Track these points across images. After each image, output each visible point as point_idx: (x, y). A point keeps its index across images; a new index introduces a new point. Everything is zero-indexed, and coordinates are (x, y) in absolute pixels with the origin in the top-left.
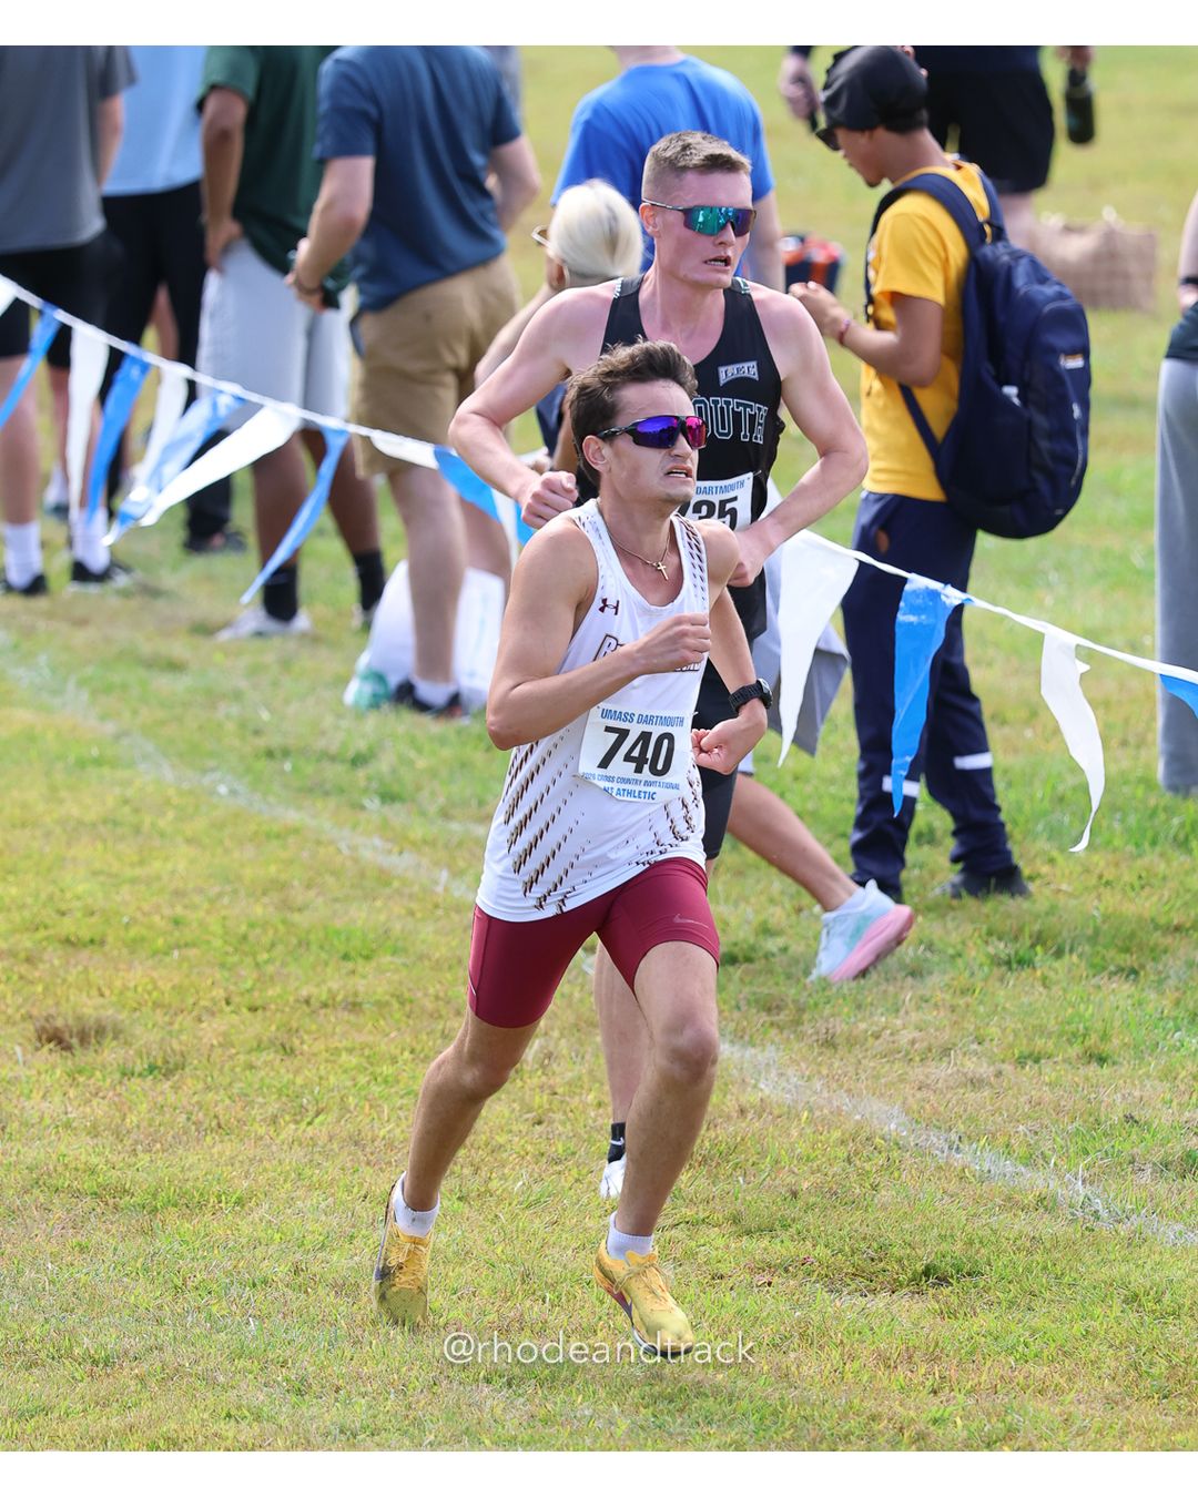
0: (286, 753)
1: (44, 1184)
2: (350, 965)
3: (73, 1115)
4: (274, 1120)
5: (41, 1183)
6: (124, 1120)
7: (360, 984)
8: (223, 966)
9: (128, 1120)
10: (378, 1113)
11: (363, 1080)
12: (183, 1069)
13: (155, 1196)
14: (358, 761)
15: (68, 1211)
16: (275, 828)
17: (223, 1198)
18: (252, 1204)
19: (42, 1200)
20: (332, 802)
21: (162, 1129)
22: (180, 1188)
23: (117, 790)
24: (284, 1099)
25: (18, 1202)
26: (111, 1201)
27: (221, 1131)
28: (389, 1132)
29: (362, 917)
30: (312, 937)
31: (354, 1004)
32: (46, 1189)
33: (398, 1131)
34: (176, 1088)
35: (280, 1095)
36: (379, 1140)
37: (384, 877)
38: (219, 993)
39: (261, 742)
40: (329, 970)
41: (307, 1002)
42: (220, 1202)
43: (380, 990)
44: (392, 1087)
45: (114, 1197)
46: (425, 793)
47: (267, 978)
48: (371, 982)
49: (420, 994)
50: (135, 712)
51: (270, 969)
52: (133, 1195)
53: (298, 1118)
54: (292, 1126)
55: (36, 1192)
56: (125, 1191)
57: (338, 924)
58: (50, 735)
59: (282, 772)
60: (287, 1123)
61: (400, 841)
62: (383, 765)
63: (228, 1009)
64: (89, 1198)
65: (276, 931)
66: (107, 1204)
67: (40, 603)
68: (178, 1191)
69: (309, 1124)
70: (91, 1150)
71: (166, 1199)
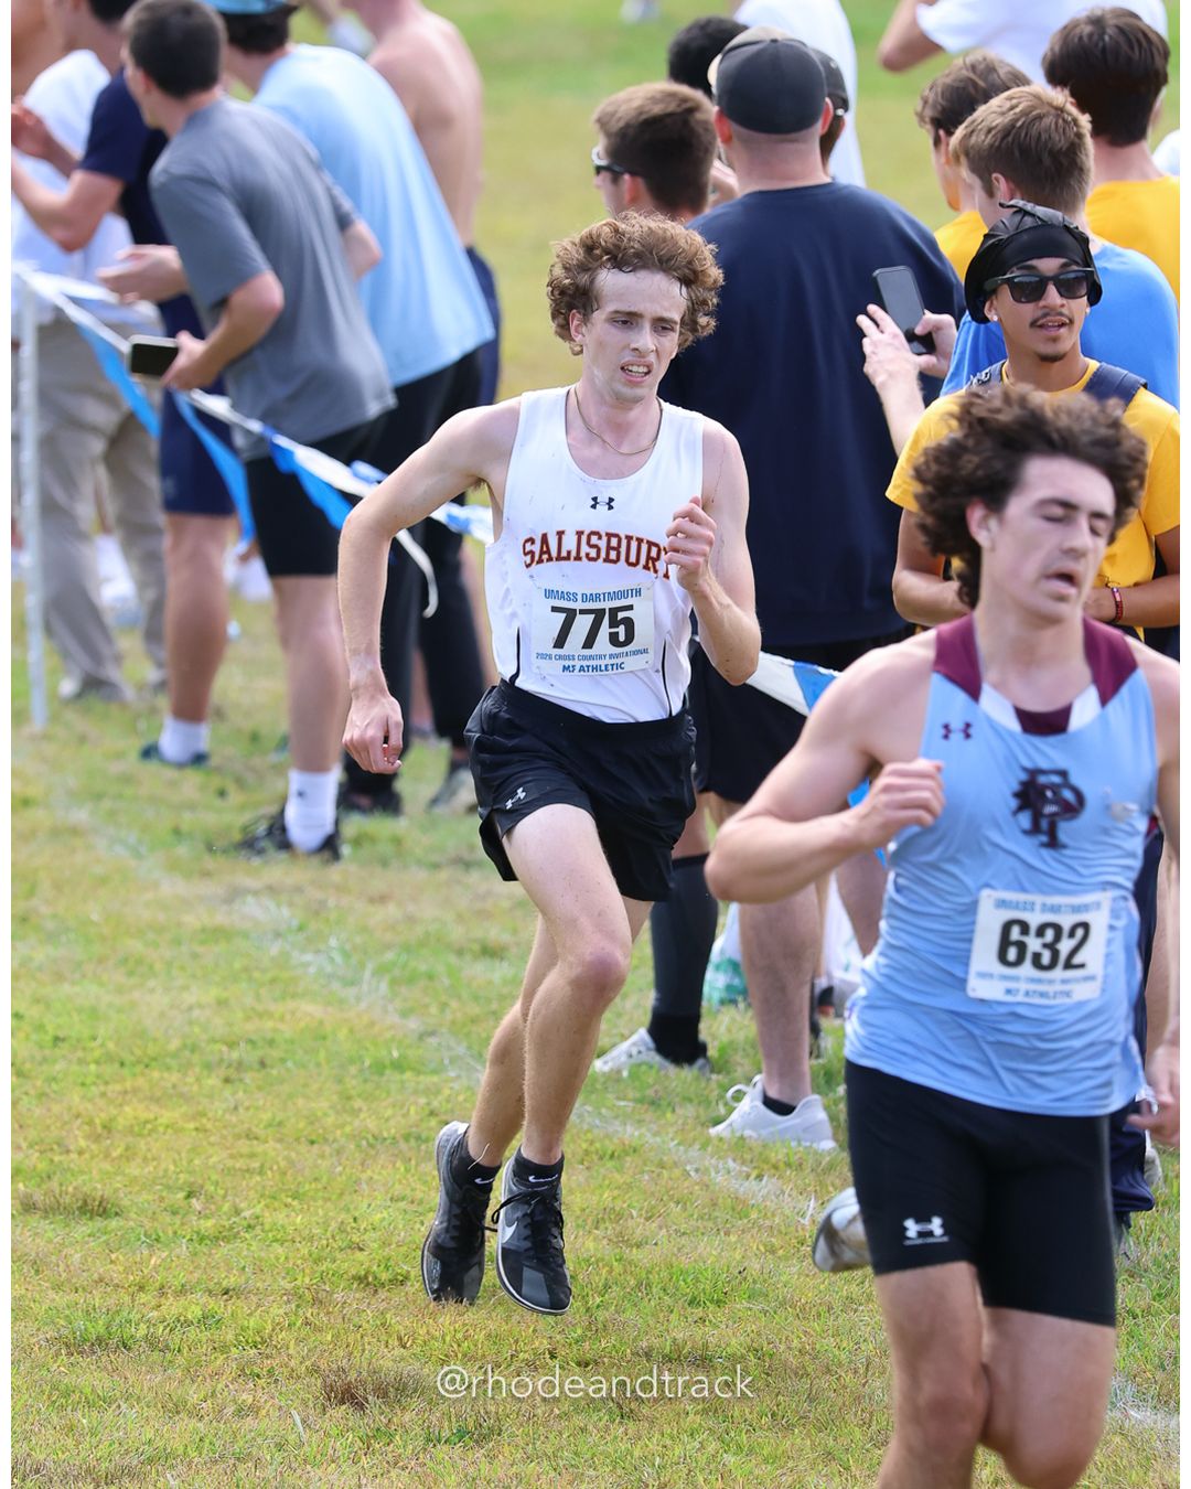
2: (699, 1312)
7: (711, 1335)
12: (499, 1435)
16: (610, 1147)
23: (423, 1100)
24: (618, 1470)
29: (713, 1254)
30: (654, 1278)
31: (704, 1359)
34: (490, 1457)
35: (613, 1466)
37: (740, 1207)
40: (673, 1317)
41: (648, 1355)
43: (734, 1341)
47: (600, 1325)
48: (725, 1333)
49: (783, 1347)
50: (444, 1006)
57: (684, 1262)
58: (343, 1034)
61: (759, 1165)
63: (552, 1363)
65: (611, 1271)
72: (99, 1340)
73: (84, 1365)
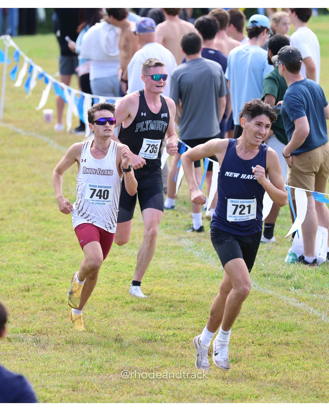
0: (269, 275)
1: (203, 392)
2: (286, 333)
3: (211, 373)
4: (266, 375)
5: (202, 391)
6: (225, 375)
7: (289, 338)
8: (251, 333)
9: (226, 375)
10: (294, 373)
11: (290, 364)
12: (241, 361)
13: (233, 395)
14: (288, 277)
15: (210, 399)
16: (266, 296)
17: (252, 396)
18: (260, 398)
19: (203, 396)
20: (281, 288)
21: (235, 377)
22: (240, 393)
24: (268, 369)
25: (196, 397)
26: (221, 397)
27: (251, 378)
28: (297, 379)
29: (289, 320)
30: (276, 325)
31: (287, 344)
32: (204, 393)
33: (299, 378)
34: (239, 366)
35: (267, 368)
36: (294, 381)
37: (295, 309)
38: (251, 340)
39: (262, 272)
40: (280, 334)
41: (275, 343)
42: (251, 397)
43: (294, 340)
44: (298, 366)
45: (222, 396)
46: (307, 286)
47: (264, 336)
48: (292, 338)
49: (305, 341)
51: (264, 334)
52: (227, 395)
53: (272, 374)
54: (271, 377)
55: (201, 394)
56: (225, 394)
57: (283, 322)
58: (205, 270)
59: (268, 280)
60: (269, 376)
61: (300, 300)
62: (295, 278)
63: (253, 345)
64: (215, 396)
65: (266, 324)
66: (220, 397)
67: (202, 234)
68: (240, 394)
69: (275, 376)
70: (216, 383)
71: (236, 396)
72: (150, 340)
73: (146, 345)
